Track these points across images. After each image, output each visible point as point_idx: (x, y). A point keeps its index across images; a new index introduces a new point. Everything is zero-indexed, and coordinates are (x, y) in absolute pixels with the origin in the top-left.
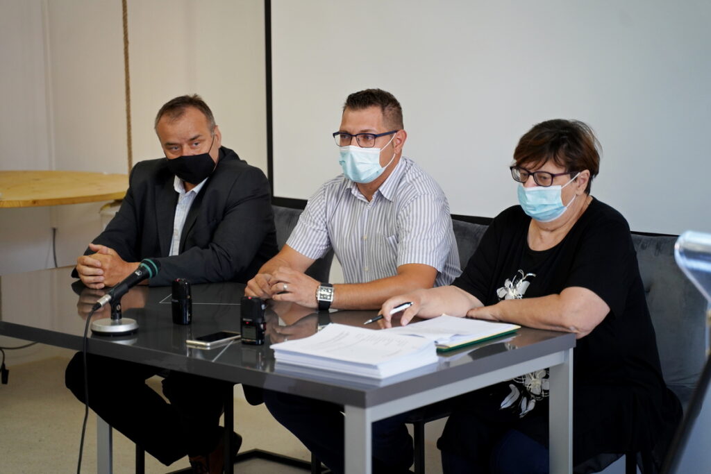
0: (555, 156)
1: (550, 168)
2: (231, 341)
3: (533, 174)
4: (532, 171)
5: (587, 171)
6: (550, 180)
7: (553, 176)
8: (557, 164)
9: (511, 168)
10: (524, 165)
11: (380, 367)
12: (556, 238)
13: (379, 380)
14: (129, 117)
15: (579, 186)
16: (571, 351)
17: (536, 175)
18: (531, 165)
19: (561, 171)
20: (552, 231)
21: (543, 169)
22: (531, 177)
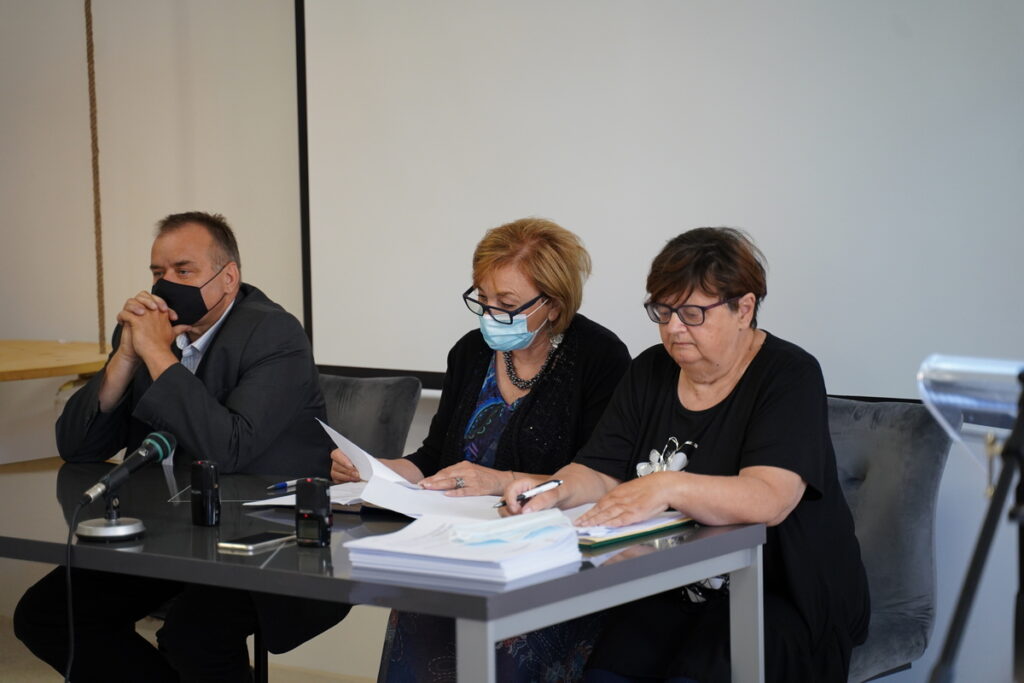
0: (702, 283)
1: (698, 299)
2: (282, 543)
3: (676, 311)
4: (674, 307)
5: (750, 295)
6: (701, 315)
7: (704, 309)
8: (707, 293)
9: (646, 306)
10: (662, 300)
11: (503, 565)
12: (718, 392)
13: (503, 584)
14: (99, 257)
15: (742, 317)
16: (760, 549)
17: (681, 310)
18: (670, 300)
19: (715, 301)
20: (712, 383)
21: (689, 302)
22: (675, 315)
